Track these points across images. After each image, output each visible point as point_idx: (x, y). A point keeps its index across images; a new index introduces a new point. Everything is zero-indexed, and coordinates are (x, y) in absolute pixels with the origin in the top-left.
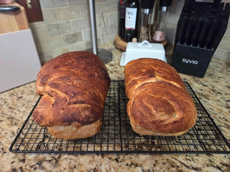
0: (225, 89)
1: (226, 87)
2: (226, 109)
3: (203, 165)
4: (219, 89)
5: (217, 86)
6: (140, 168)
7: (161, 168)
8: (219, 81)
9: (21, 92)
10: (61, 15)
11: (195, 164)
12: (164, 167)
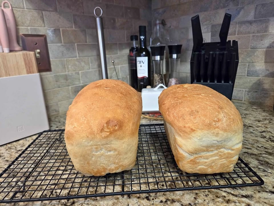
0: (255, 123)
1: (256, 121)
2: (262, 139)
3: (254, 192)
4: (249, 123)
5: (247, 121)
6: (178, 203)
7: (204, 200)
8: (247, 117)
9: (20, 145)
10: (70, 66)
11: (244, 191)
12: (208, 199)
